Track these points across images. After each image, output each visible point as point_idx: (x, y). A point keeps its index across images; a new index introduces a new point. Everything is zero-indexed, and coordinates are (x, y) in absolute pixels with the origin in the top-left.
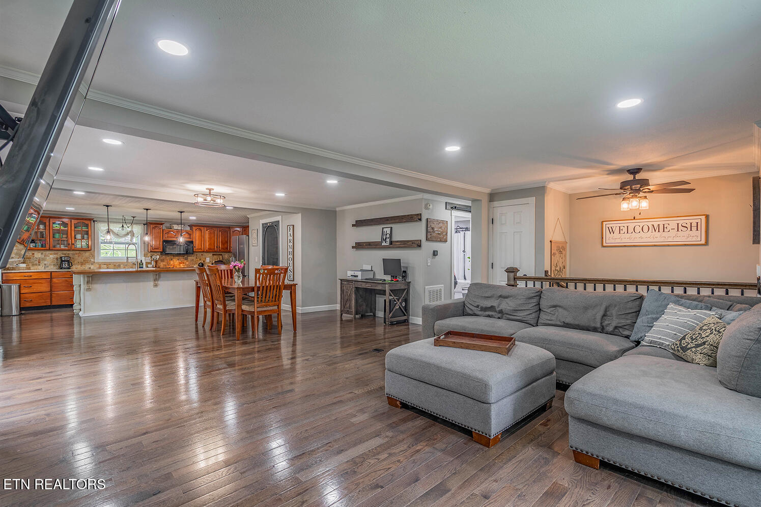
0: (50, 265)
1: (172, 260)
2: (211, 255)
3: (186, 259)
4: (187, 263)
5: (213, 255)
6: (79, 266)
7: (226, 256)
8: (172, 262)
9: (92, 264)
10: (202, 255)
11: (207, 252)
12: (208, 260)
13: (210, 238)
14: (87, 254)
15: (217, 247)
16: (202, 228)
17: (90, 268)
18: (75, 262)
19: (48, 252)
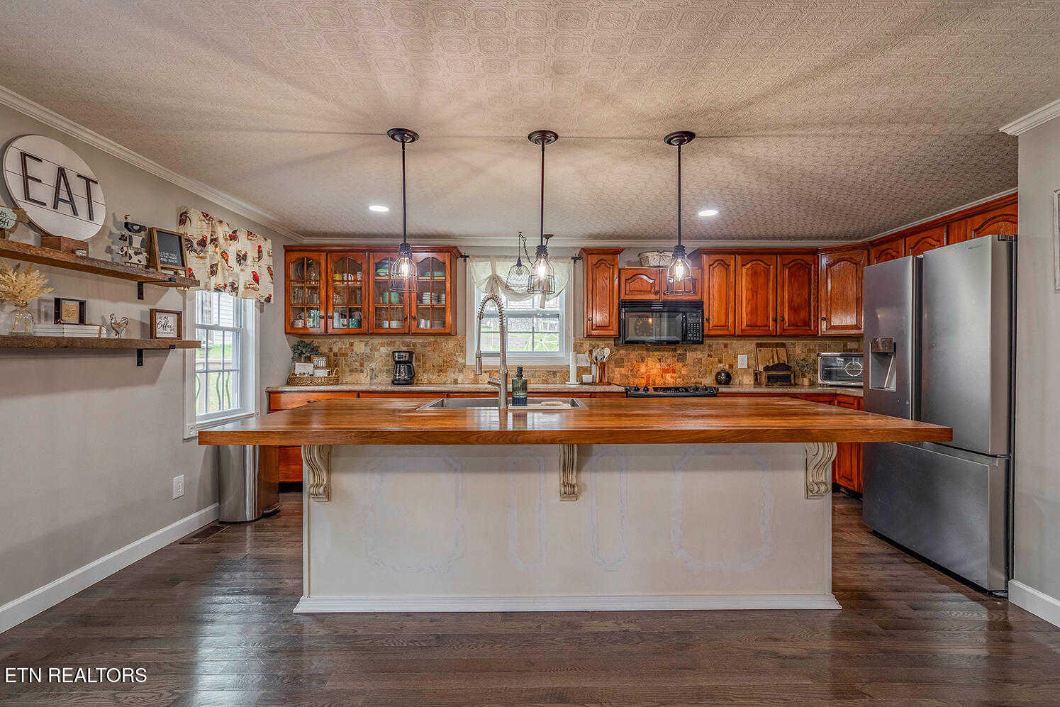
0: (381, 371)
1: (642, 361)
2: (750, 345)
3: (682, 359)
4: (684, 371)
5: (759, 345)
6: (434, 377)
7: (798, 349)
8: (643, 369)
9: (460, 371)
10: (726, 346)
11: (743, 336)
12: (742, 362)
13: (754, 291)
14: (450, 344)
15: (775, 320)
16: (731, 260)
17: (456, 382)
18: (427, 365)
19: (377, 341)
